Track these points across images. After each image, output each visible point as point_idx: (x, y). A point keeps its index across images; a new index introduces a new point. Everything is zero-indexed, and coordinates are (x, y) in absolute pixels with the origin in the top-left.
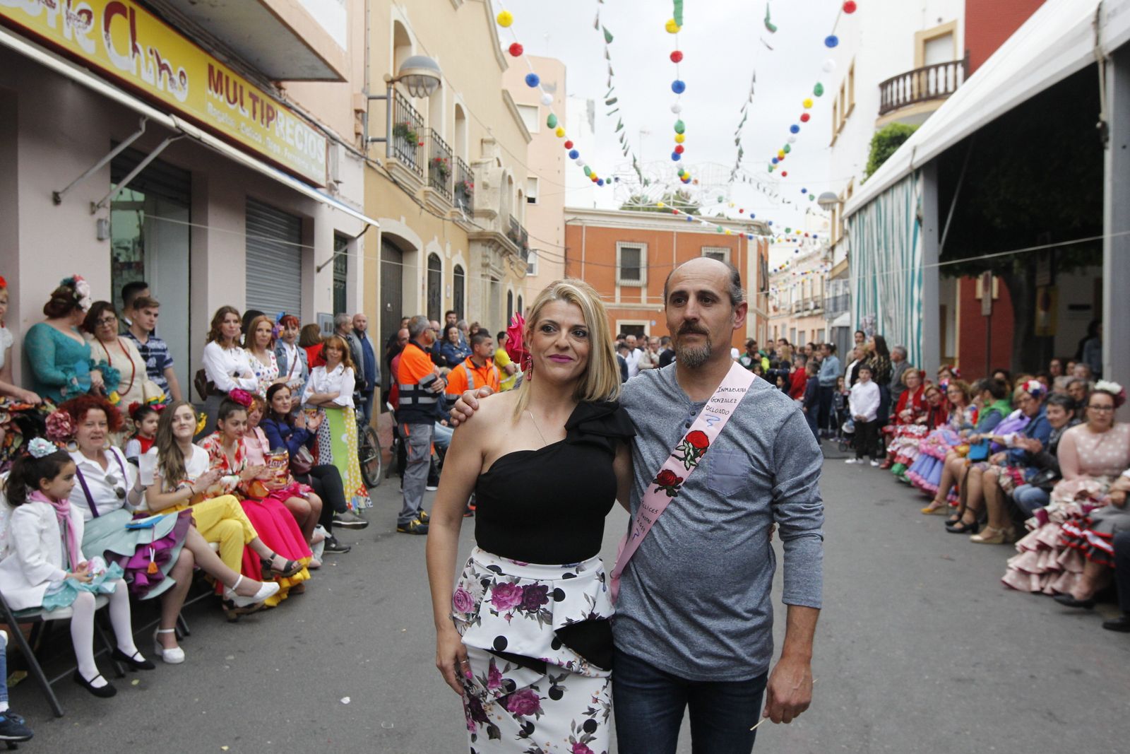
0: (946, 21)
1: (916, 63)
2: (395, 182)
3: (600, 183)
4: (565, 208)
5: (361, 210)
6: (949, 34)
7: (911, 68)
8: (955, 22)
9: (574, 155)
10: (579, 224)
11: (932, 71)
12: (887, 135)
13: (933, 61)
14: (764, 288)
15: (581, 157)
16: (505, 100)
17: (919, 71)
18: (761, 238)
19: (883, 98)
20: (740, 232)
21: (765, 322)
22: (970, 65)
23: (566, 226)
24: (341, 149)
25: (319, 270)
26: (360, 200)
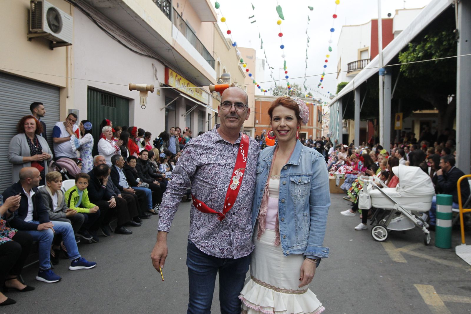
0: (366, 46)
1: (358, 58)
2: (218, 100)
3: (266, 91)
4: (255, 95)
5: (212, 108)
6: (367, 50)
7: (357, 60)
8: (368, 47)
9: (259, 87)
10: (259, 100)
11: (361, 62)
12: (341, 85)
13: (363, 58)
14: (320, 121)
15: (261, 88)
16: (239, 68)
17: (358, 61)
18: (318, 104)
19: (349, 68)
20: (310, 103)
21: (320, 132)
22: (371, 59)
23: (255, 101)
24: (210, 96)
25: (206, 122)
26: (212, 106)
